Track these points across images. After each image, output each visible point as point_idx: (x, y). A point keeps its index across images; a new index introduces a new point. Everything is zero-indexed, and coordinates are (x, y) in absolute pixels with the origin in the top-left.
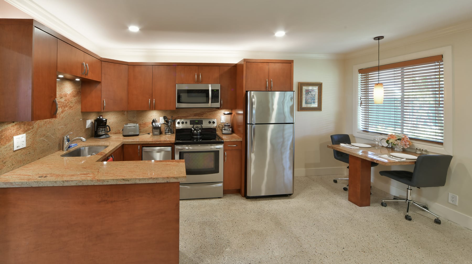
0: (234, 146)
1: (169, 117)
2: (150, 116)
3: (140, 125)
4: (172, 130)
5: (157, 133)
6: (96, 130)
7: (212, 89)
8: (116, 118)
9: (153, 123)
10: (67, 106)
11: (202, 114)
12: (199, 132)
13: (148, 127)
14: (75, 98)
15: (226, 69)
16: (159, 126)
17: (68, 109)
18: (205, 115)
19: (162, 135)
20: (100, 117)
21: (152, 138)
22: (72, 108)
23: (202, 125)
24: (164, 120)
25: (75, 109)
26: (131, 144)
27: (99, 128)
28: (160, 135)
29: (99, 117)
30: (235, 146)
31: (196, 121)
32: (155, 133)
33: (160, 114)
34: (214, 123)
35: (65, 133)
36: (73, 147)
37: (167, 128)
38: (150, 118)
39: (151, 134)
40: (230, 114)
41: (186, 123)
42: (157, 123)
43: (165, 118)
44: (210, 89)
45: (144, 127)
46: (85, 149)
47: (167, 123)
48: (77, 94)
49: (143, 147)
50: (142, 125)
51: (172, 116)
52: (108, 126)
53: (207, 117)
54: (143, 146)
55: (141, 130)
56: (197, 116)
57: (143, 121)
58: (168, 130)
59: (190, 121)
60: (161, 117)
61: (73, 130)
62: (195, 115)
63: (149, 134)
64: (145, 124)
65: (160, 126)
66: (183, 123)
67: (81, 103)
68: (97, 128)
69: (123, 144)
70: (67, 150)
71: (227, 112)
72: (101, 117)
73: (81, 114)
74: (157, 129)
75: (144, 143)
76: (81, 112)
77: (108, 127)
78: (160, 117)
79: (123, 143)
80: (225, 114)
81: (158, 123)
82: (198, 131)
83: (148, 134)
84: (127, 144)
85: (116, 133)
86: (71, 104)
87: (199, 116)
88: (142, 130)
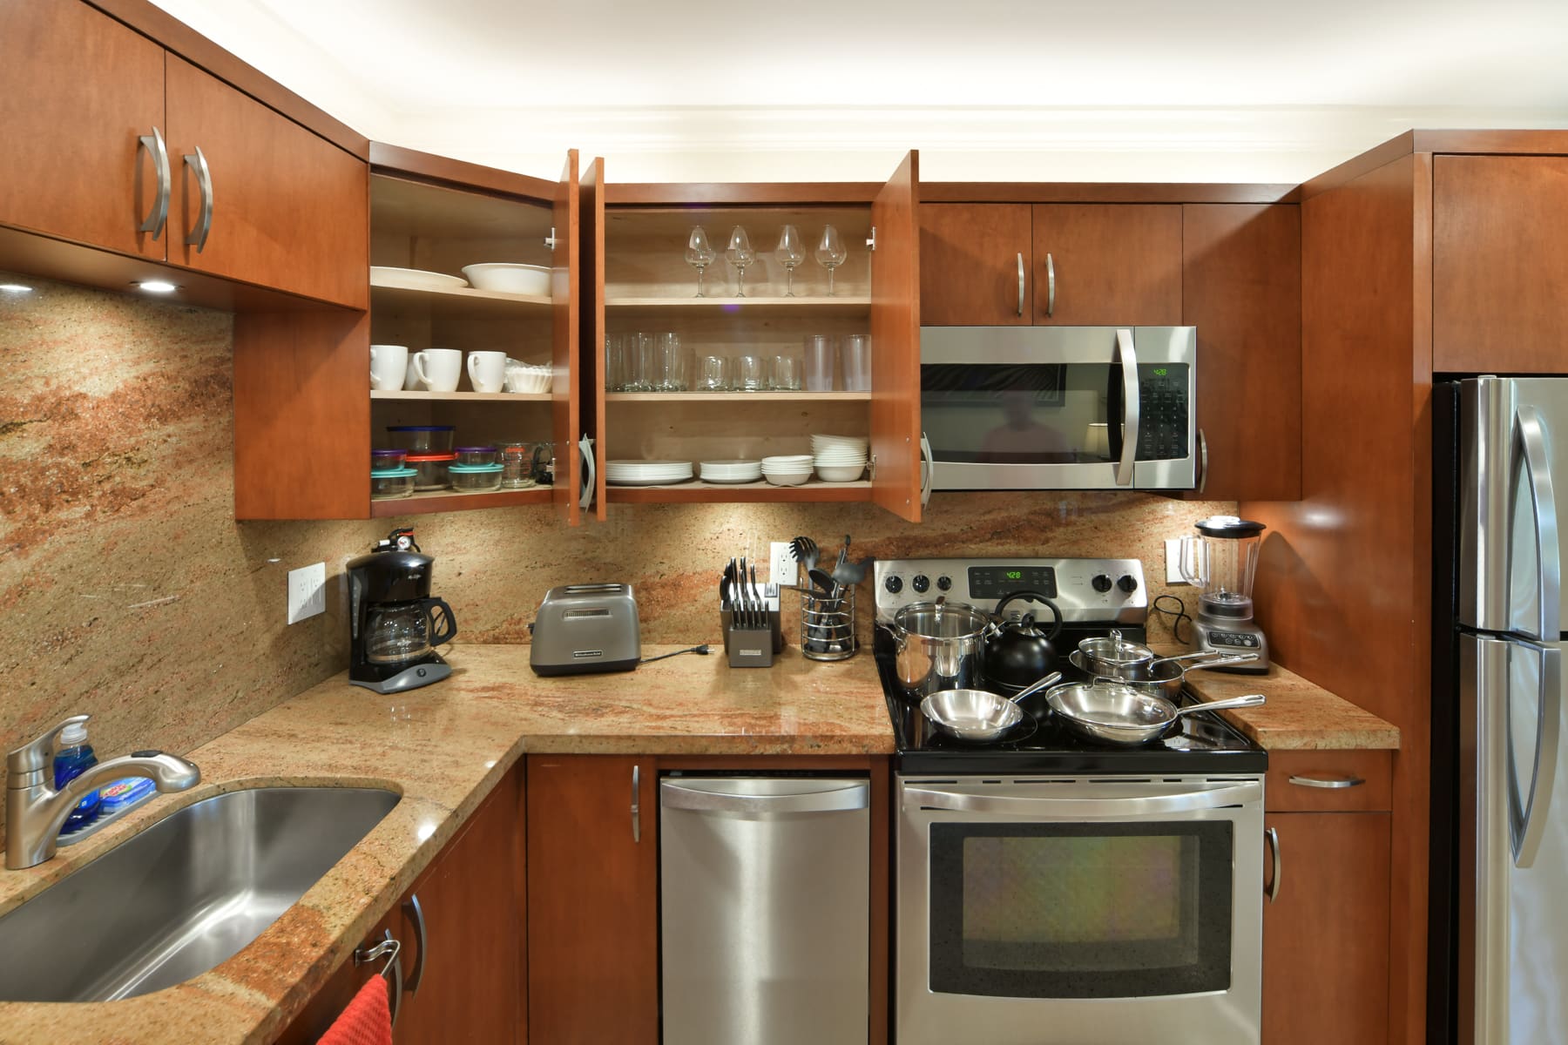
0: (1325, 784)
1: (829, 542)
2: (708, 536)
3: (643, 594)
4: (849, 633)
5: (758, 653)
6: (356, 635)
7: (1140, 362)
8: (497, 543)
9: (732, 586)
10: (74, 494)
11: (1043, 529)
12: (1042, 648)
13: (698, 605)
14: (170, 428)
15: (1230, 222)
16: (771, 609)
17: (88, 515)
18: (1062, 529)
19: (786, 663)
20: (394, 542)
21: (722, 702)
22: (134, 504)
23: (1053, 601)
24: (796, 564)
25: (174, 507)
26: (577, 751)
27: (378, 619)
28: (777, 666)
29: (387, 542)
30: (1336, 785)
31: (1011, 575)
32: (743, 653)
33: (770, 519)
34: (1128, 585)
35: (62, 702)
36: (125, 806)
37: (820, 617)
38: (710, 547)
39: (717, 650)
40: (1247, 531)
41: (944, 584)
42: (754, 582)
43: (802, 549)
44: (1130, 360)
45: (671, 606)
46: (224, 807)
47: (820, 589)
48: (192, 397)
49: (666, 773)
50: (658, 593)
51: (848, 537)
52: (438, 601)
53: (1075, 542)
54: (666, 766)
55: (652, 624)
56: (1014, 537)
57: (664, 568)
58: (829, 634)
59: (972, 571)
60: (778, 539)
61: (148, 661)
62: (1000, 532)
63: (702, 651)
64: (676, 585)
65: (774, 606)
66: (922, 584)
67: (238, 459)
68: (367, 616)
69: (525, 756)
70: (49, 857)
71: (1219, 521)
72: (402, 539)
73: (231, 534)
74: (756, 627)
75: (675, 750)
76: (239, 521)
77: (436, 610)
78: (773, 539)
79: (523, 749)
80: (1207, 532)
81: (760, 588)
82: (1036, 648)
83: (698, 656)
84: (549, 751)
85: (496, 640)
86: (130, 471)
87: (1026, 540)
88: (657, 622)
